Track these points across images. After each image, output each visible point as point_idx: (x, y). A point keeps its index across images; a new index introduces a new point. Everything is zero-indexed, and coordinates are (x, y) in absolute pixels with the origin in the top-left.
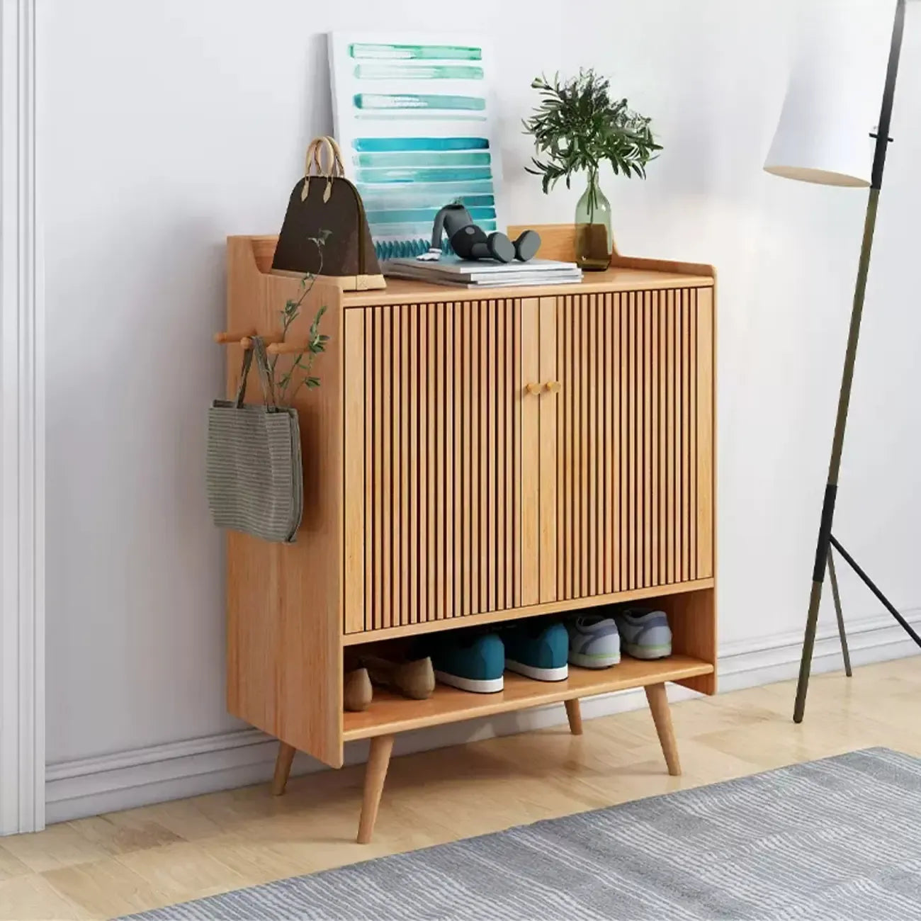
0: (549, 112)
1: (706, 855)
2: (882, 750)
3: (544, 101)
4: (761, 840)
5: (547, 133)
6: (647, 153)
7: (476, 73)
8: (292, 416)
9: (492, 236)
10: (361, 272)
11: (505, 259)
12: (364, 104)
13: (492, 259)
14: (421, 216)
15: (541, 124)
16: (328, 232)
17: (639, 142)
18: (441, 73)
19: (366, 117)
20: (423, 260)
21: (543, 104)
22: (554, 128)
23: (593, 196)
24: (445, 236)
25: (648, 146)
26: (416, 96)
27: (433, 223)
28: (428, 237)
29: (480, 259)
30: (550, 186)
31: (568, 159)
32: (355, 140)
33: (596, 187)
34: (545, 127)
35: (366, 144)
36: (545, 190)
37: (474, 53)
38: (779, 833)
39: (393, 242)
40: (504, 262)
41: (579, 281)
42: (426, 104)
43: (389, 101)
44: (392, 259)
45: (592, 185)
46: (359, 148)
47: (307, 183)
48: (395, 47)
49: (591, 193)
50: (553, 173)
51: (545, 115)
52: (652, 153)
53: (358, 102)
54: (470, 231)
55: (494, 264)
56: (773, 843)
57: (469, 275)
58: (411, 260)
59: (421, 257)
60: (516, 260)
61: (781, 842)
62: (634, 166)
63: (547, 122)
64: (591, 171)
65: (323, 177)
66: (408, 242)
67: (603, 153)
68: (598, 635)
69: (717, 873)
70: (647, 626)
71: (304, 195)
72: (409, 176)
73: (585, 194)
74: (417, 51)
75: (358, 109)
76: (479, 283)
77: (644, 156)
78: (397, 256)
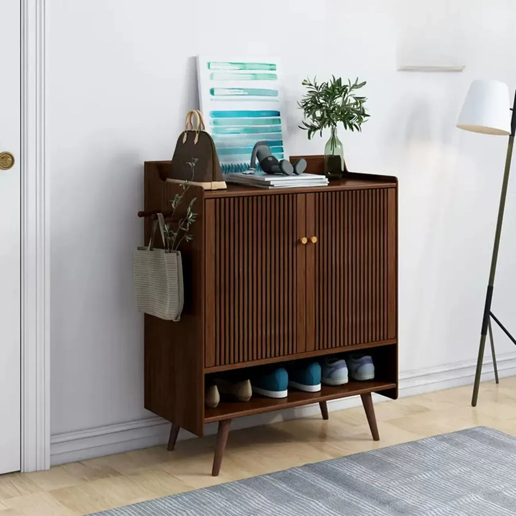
0: (311, 97)
1: (392, 482)
2: (483, 427)
3: (309, 92)
4: (421, 474)
5: (310, 108)
6: (362, 118)
7: (274, 77)
8: (178, 255)
9: (281, 161)
10: (214, 180)
11: (288, 173)
12: (215, 93)
13: (282, 173)
14: (245, 151)
15: (307, 103)
16: (196, 160)
17: (358, 113)
18: (255, 77)
19: (216, 100)
20: (246, 174)
21: (308, 93)
22: (314, 106)
23: (333, 141)
24: (257, 161)
25: (362, 115)
26: (242, 89)
27: (251, 155)
28: (249, 162)
29: (275, 173)
30: (311, 135)
31: (321, 122)
32: (211, 112)
33: (335, 136)
34: (309, 105)
35: (216, 114)
36: (309, 138)
37: (272, 67)
38: (430, 470)
39: (230, 165)
40: (288, 175)
41: (327, 185)
42: (247, 93)
43: (228, 92)
44: (230, 173)
45: (334, 135)
46: (213, 116)
47: (186, 134)
48: (232, 63)
49: (333, 139)
50: (313, 129)
51: (309, 99)
52: (365, 119)
53: (212, 92)
54: (270, 159)
55: (282, 176)
56: (427, 476)
57: (269, 182)
58: (240, 174)
59: (245, 172)
60: (294, 174)
61: (431, 475)
62: (355, 125)
63: (310, 102)
64: (333, 128)
65: (194, 131)
66: (238, 165)
67: (339, 119)
68: (337, 368)
69: (398, 491)
70: (362, 363)
71: (184, 140)
72: (238, 131)
73: (330, 140)
74: (243, 66)
75: (212, 96)
76: (275, 186)
77: (360, 120)
78: (232, 172)
